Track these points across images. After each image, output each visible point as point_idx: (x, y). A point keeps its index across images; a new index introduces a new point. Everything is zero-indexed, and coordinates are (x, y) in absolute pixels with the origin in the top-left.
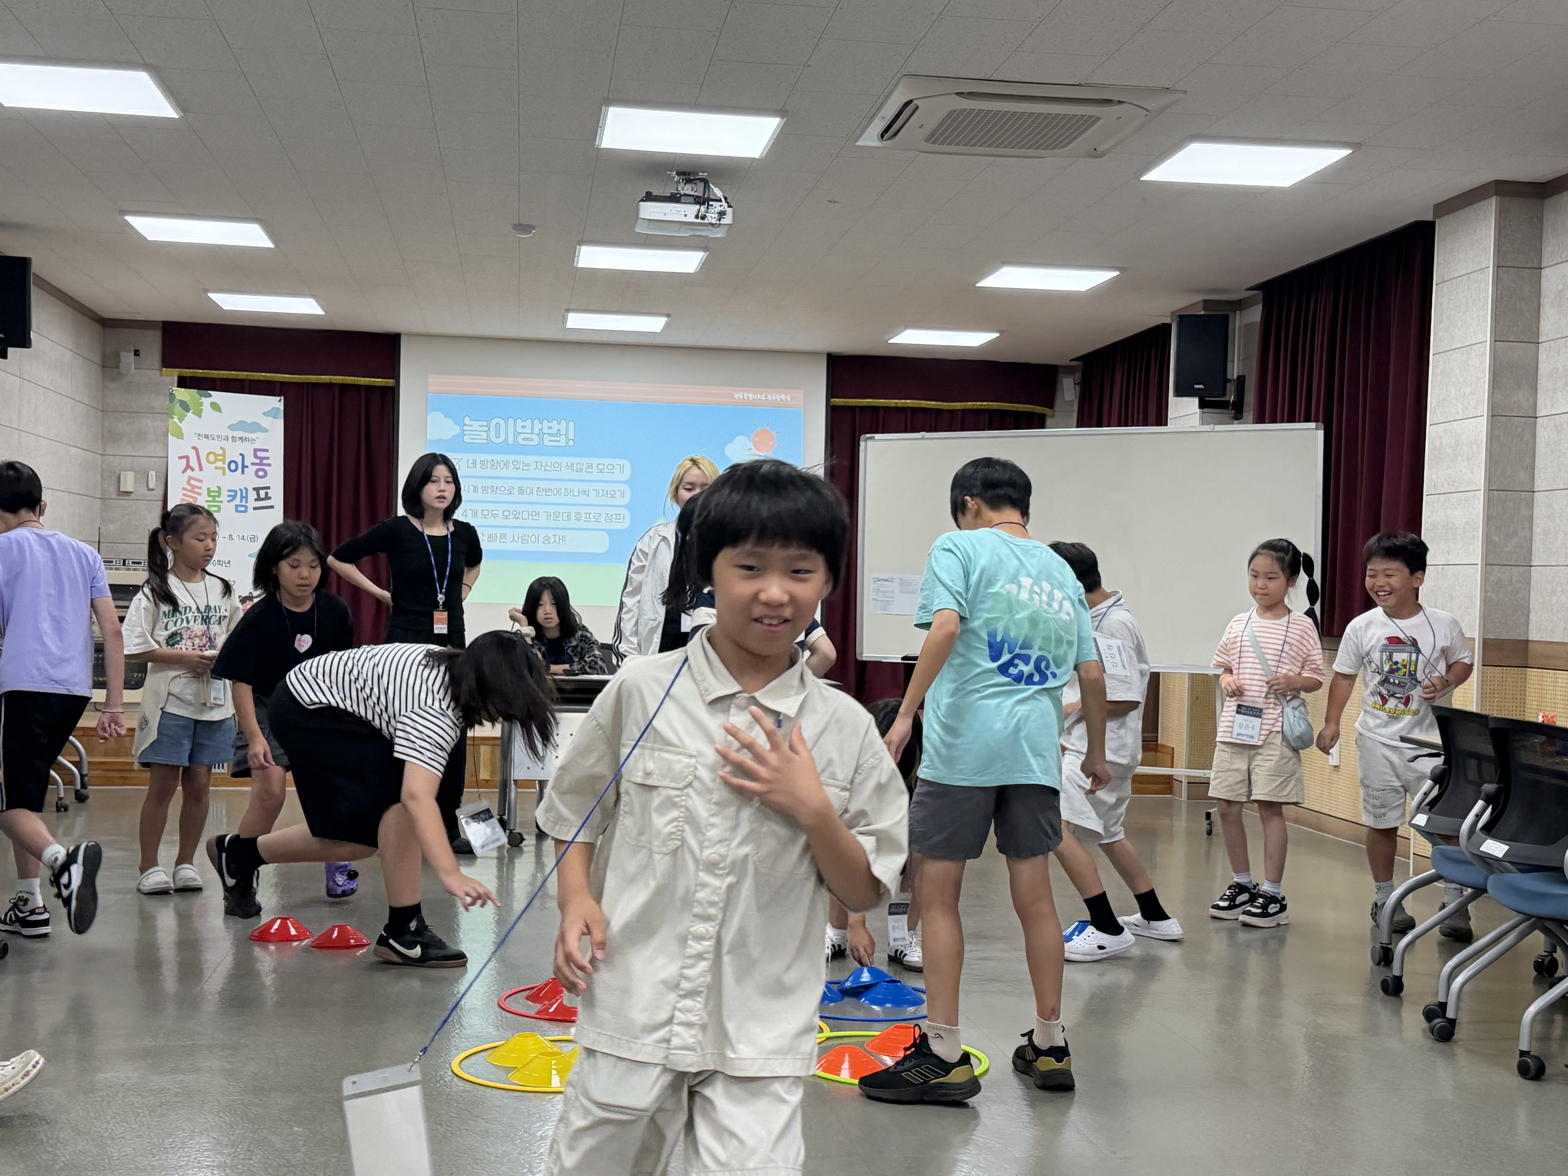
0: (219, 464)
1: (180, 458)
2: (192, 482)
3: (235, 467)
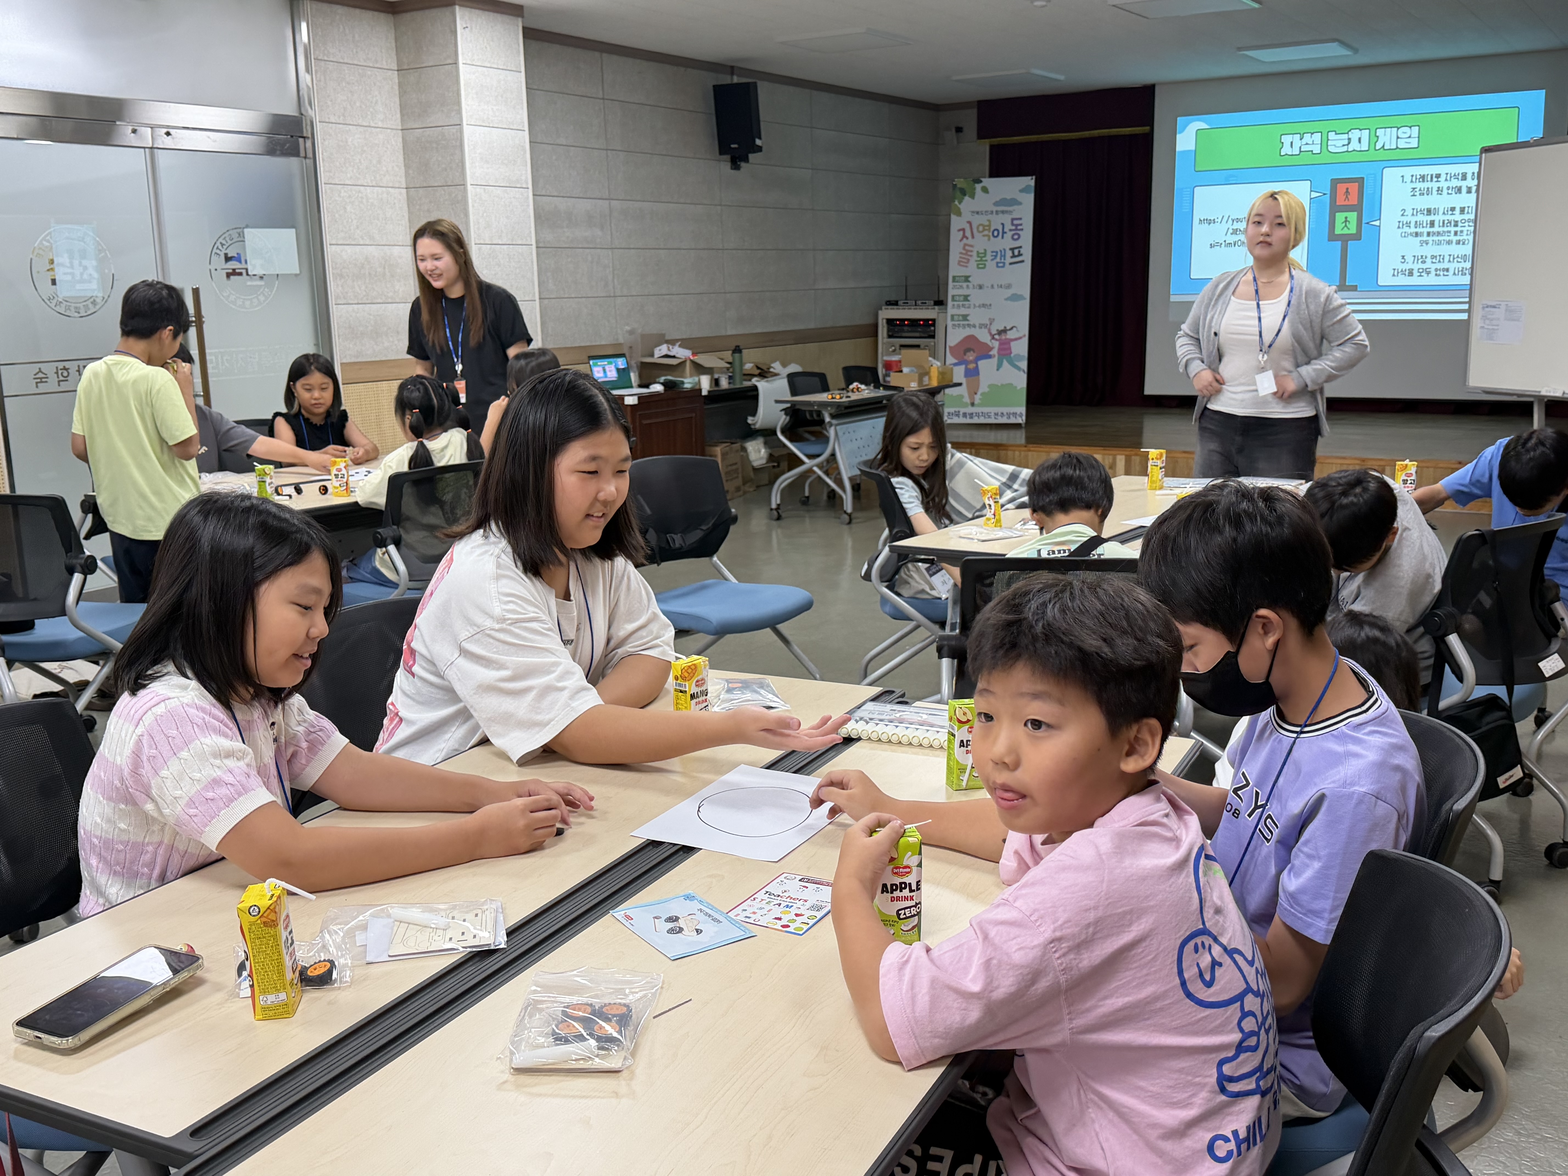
1: (959, 230)
2: (967, 248)
3: (997, 234)
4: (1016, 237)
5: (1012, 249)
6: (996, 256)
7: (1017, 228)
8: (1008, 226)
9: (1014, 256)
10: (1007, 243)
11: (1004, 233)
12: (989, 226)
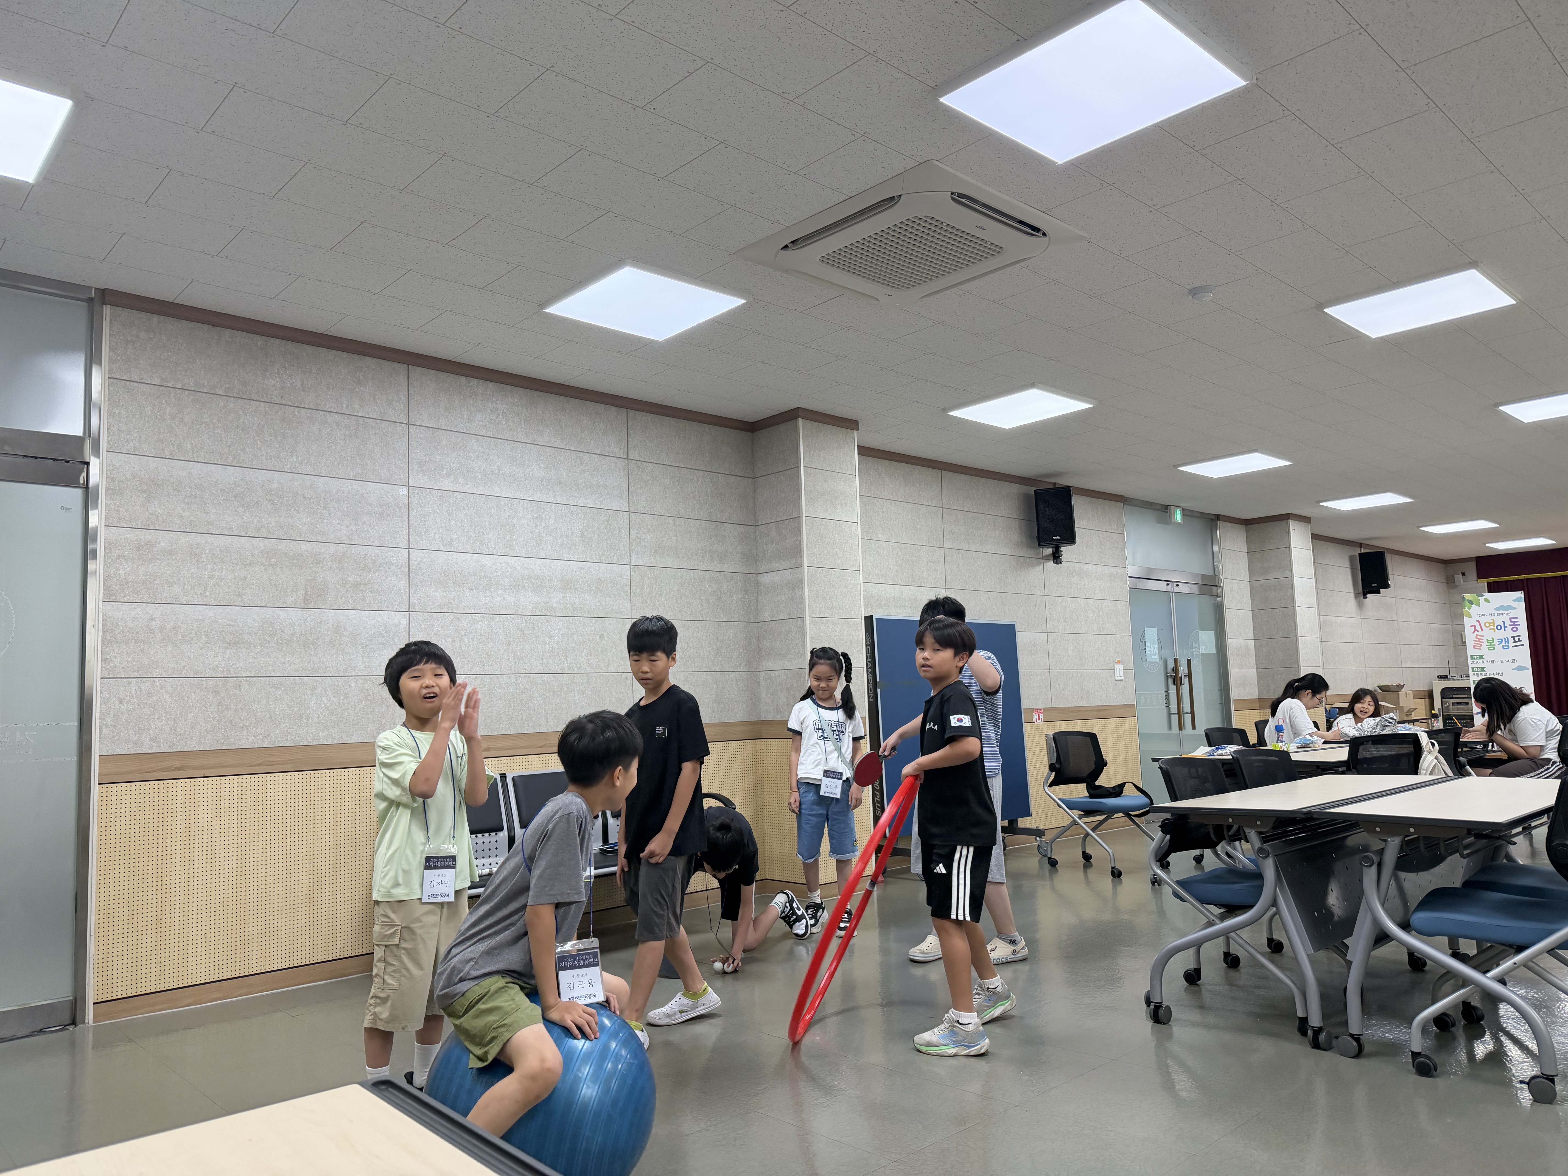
0: (1492, 627)
1: (1471, 626)
2: (1479, 637)
3: (1499, 628)
4: (1515, 629)
5: (1513, 637)
6: (1501, 642)
7: (1515, 625)
8: (1508, 623)
9: (1515, 642)
10: (1509, 633)
11: (1505, 627)
12: (1494, 623)
